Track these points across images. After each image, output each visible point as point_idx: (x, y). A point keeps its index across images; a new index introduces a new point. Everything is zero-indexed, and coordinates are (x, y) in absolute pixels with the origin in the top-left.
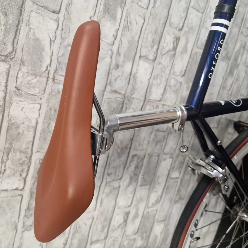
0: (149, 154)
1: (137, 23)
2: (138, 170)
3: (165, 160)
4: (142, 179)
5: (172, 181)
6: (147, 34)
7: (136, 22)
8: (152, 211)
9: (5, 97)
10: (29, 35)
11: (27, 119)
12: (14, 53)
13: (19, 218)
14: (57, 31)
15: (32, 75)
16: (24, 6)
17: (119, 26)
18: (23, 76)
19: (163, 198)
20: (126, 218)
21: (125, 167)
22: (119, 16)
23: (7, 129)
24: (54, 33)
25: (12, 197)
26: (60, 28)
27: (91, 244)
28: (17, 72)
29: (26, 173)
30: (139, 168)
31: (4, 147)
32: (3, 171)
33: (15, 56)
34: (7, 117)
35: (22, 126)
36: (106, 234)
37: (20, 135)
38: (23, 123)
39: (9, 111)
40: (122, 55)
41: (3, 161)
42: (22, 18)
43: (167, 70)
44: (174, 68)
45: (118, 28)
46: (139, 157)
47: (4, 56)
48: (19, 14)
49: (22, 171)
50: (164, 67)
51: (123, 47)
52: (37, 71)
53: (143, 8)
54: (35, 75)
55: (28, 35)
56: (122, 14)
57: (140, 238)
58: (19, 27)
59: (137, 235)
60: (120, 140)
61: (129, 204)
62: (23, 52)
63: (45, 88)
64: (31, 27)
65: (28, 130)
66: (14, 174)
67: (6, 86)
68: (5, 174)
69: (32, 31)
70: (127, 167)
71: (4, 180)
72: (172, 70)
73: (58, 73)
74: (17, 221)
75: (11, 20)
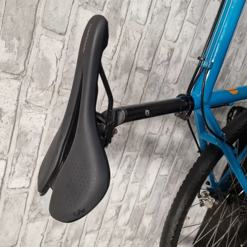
0: (141, 155)
1: (135, 39)
2: (131, 169)
3: (156, 159)
4: (134, 177)
5: (161, 178)
6: (144, 48)
7: (134, 37)
8: (142, 205)
9: (17, 110)
10: (39, 55)
11: (34, 128)
12: (25, 72)
13: (24, 212)
14: (63, 50)
15: (40, 89)
16: (35, 30)
17: (118, 42)
18: (32, 91)
19: (152, 193)
20: (118, 211)
21: (119, 166)
22: (118, 33)
23: (17, 137)
24: (60, 52)
25: (20, 194)
26: (66, 47)
27: (86, 234)
28: (27, 87)
29: (32, 174)
30: (131, 168)
31: (14, 152)
32: (12, 172)
33: (26, 74)
34: (18, 126)
35: (30, 133)
36: (100, 226)
37: (27, 142)
38: (31, 131)
39: (19, 121)
40: (120, 68)
41: (13, 164)
42: (33, 42)
43: (161, 78)
44: (167, 76)
45: (117, 44)
46: (132, 157)
47: (17, 75)
48: (30, 38)
49: (29, 172)
50: (158, 77)
51: (121, 60)
52: (45, 86)
53: (141, 24)
54: (43, 89)
55: (37, 55)
56: (121, 31)
57: (130, 229)
58: (30, 49)
59: (128, 226)
60: (115, 143)
61: (121, 199)
62: (33, 70)
63: (51, 100)
64: (40, 49)
65: (35, 137)
66: (22, 175)
67: (18, 100)
68: (14, 174)
69: (41, 52)
70: (120, 166)
71: (13, 180)
72: (166, 78)
73: (62, 87)
74: (23, 215)
75: (24, 44)
